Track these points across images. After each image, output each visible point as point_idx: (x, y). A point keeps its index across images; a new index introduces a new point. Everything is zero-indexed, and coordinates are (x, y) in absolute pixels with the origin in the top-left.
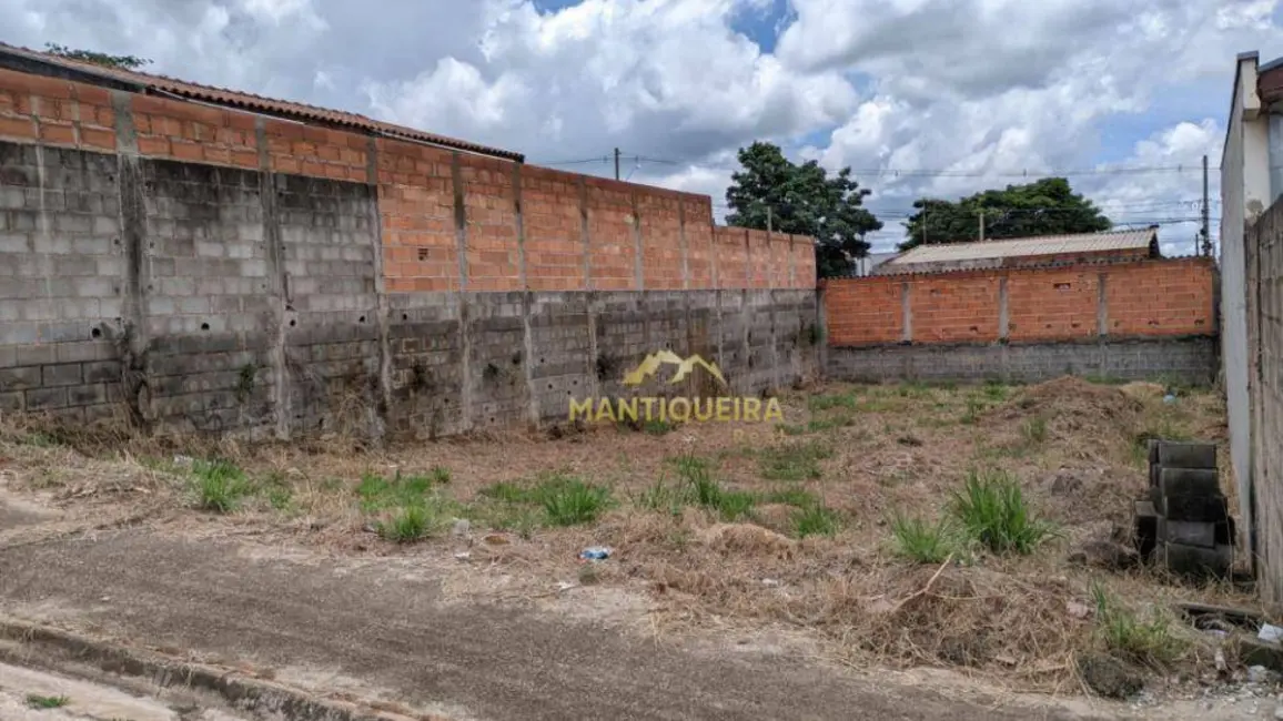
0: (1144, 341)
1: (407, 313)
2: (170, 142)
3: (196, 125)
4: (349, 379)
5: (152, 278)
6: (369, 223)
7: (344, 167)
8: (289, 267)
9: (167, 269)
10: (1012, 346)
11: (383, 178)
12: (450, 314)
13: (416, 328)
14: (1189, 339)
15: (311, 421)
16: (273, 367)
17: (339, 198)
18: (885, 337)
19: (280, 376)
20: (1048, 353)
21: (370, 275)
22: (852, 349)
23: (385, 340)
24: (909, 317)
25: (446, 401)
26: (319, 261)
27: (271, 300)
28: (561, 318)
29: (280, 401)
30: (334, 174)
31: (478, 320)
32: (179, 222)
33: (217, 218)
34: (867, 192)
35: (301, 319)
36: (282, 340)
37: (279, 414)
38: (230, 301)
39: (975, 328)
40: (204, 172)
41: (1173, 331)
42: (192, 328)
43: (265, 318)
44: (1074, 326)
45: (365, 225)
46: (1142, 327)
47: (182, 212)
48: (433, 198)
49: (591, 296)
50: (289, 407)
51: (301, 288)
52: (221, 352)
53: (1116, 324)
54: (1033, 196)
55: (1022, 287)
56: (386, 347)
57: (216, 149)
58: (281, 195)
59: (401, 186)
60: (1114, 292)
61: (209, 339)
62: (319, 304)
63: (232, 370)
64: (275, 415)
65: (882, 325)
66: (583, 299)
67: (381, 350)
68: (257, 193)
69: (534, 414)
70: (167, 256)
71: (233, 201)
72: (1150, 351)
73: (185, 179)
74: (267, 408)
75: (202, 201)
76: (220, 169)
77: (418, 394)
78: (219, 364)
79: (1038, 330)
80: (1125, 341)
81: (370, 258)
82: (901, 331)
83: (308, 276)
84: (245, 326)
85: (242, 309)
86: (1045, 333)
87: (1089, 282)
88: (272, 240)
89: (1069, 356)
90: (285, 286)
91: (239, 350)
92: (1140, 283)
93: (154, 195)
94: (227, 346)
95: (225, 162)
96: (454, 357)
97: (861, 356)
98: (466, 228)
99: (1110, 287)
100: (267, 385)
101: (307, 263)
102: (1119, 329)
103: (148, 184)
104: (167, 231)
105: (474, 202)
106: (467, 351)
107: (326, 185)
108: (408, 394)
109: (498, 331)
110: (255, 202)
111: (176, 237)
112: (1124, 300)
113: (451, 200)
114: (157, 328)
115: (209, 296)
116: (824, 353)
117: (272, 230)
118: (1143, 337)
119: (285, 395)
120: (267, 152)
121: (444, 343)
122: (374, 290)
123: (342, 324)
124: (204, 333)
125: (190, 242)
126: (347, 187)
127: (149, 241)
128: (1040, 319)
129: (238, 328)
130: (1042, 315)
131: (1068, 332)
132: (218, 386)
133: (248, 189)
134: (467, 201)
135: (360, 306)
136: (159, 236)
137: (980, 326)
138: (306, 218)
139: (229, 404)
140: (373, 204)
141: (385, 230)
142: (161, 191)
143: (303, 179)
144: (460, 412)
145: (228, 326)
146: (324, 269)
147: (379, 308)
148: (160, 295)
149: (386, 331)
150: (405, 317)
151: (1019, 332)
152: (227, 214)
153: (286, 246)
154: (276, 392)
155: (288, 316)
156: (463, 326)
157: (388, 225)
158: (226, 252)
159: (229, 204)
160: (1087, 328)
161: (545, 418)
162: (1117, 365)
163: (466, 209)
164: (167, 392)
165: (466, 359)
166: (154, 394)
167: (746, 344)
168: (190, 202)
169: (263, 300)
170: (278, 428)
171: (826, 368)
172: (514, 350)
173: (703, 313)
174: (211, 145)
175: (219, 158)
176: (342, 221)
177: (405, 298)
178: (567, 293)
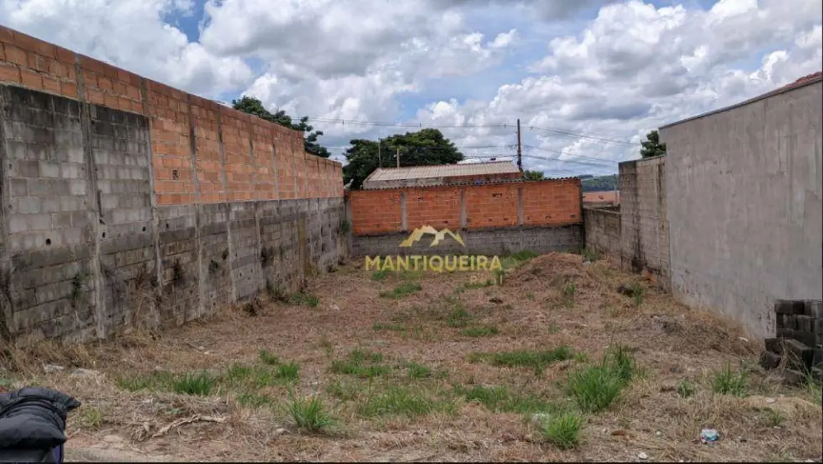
0: (543, 229)
1: (168, 222)
2: (20, 70)
3: (37, 57)
4: (139, 281)
5: (11, 198)
6: (146, 148)
7: (130, 101)
8: (101, 186)
9: (21, 189)
10: (469, 232)
11: (151, 112)
12: (190, 223)
13: (173, 234)
14: (567, 227)
15: (117, 319)
16: (93, 274)
17: (128, 127)
18: (390, 228)
19: (98, 282)
20: (491, 237)
21: (147, 192)
22: (369, 236)
23: (157, 246)
24: (405, 215)
25: (191, 292)
26: (117, 181)
27: (90, 215)
28: (244, 222)
29: (98, 302)
30: (124, 107)
31: (205, 226)
32: (29, 146)
33: (53, 142)
34: (320, 133)
35: (109, 231)
36: (98, 250)
37: (98, 316)
38: (64, 218)
39: (446, 222)
40: (44, 99)
41: (559, 222)
42: (40, 243)
43: (87, 232)
44: (505, 219)
45: (143, 150)
46: (542, 220)
47: (31, 136)
48: (179, 129)
49: (257, 204)
50: (104, 308)
51: (108, 204)
52: (58, 264)
53: (528, 218)
54: (424, 139)
55: (475, 196)
56: (158, 251)
57: (50, 79)
58: (93, 123)
59: (161, 119)
60: (527, 199)
61: (52, 252)
62: (119, 218)
63: (67, 280)
64: (95, 317)
65: (388, 220)
66: (253, 207)
67: (155, 254)
68: (78, 120)
69: (234, 297)
70: (21, 177)
71: (63, 127)
72: (547, 234)
73: (31, 106)
74: (90, 313)
75: (43, 127)
76: (55, 97)
77: (177, 289)
78: (59, 275)
79: (485, 223)
80: (534, 228)
81: (147, 178)
82: (401, 224)
83: (112, 194)
84: (74, 239)
85: (72, 225)
86: (488, 224)
87: (512, 193)
88: (89, 163)
89: (503, 238)
90: (99, 203)
91: (71, 261)
92: (541, 194)
93: (10, 120)
94: (62, 258)
95: (56, 91)
96: (194, 258)
97: (374, 241)
98: (196, 153)
99: (524, 197)
100: (90, 291)
101: (112, 182)
102: (530, 222)
103: (6, 109)
104: (20, 154)
105: (201, 133)
106: (200, 252)
107: (120, 115)
108: (171, 290)
109: (214, 234)
110: (77, 128)
111: (27, 159)
112: (532, 204)
113: (187, 131)
114: (15, 245)
115: (50, 213)
116: (351, 241)
117: (89, 156)
118: (543, 225)
119: (101, 299)
120: (83, 85)
121: (189, 246)
122: (150, 205)
123: (133, 233)
124: (48, 248)
125: (35, 164)
126: (132, 117)
127: (8, 162)
128: (485, 216)
129: (70, 241)
130: (486, 213)
131: (502, 223)
132: (59, 296)
133: (73, 117)
134: (196, 133)
135: (143, 218)
136: (15, 158)
137: (449, 220)
138: (108, 144)
139: (66, 311)
140: (147, 132)
141: (154, 155)
142: (15, 116)
143: (106, 109)
144: (199, 300)
145: (64, 240)
146: (121, 186)
147: (153, 219)
148: (18, 214)
149: (157, 238)
150: (167, 225)
151: (473, 223)
152: (60, 139)
153: (98, 167)
154: (96, 296)
155: (100, 229)
156: (198, 232)
157: (156, 151)
158: (60, 174)
159: (61, 129)
160: (512, 221)
161: (240, 299)
162: (529, 243)
163: (196, 139)
164: (25, 305)
165: (200, 257)
166: (15, 309)
167: (320, 236)
168: (36, 126)
169: (85, 217)
170: (98, 329)
171: (352, 250)
172: (223, 249)
173: (304, 215)
174: (47, 75)
175: (53, 89)
176: (130, 146)
177: (168, 210)
178: (247, 203)
